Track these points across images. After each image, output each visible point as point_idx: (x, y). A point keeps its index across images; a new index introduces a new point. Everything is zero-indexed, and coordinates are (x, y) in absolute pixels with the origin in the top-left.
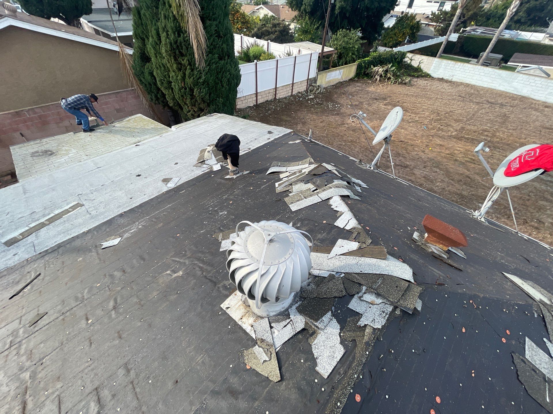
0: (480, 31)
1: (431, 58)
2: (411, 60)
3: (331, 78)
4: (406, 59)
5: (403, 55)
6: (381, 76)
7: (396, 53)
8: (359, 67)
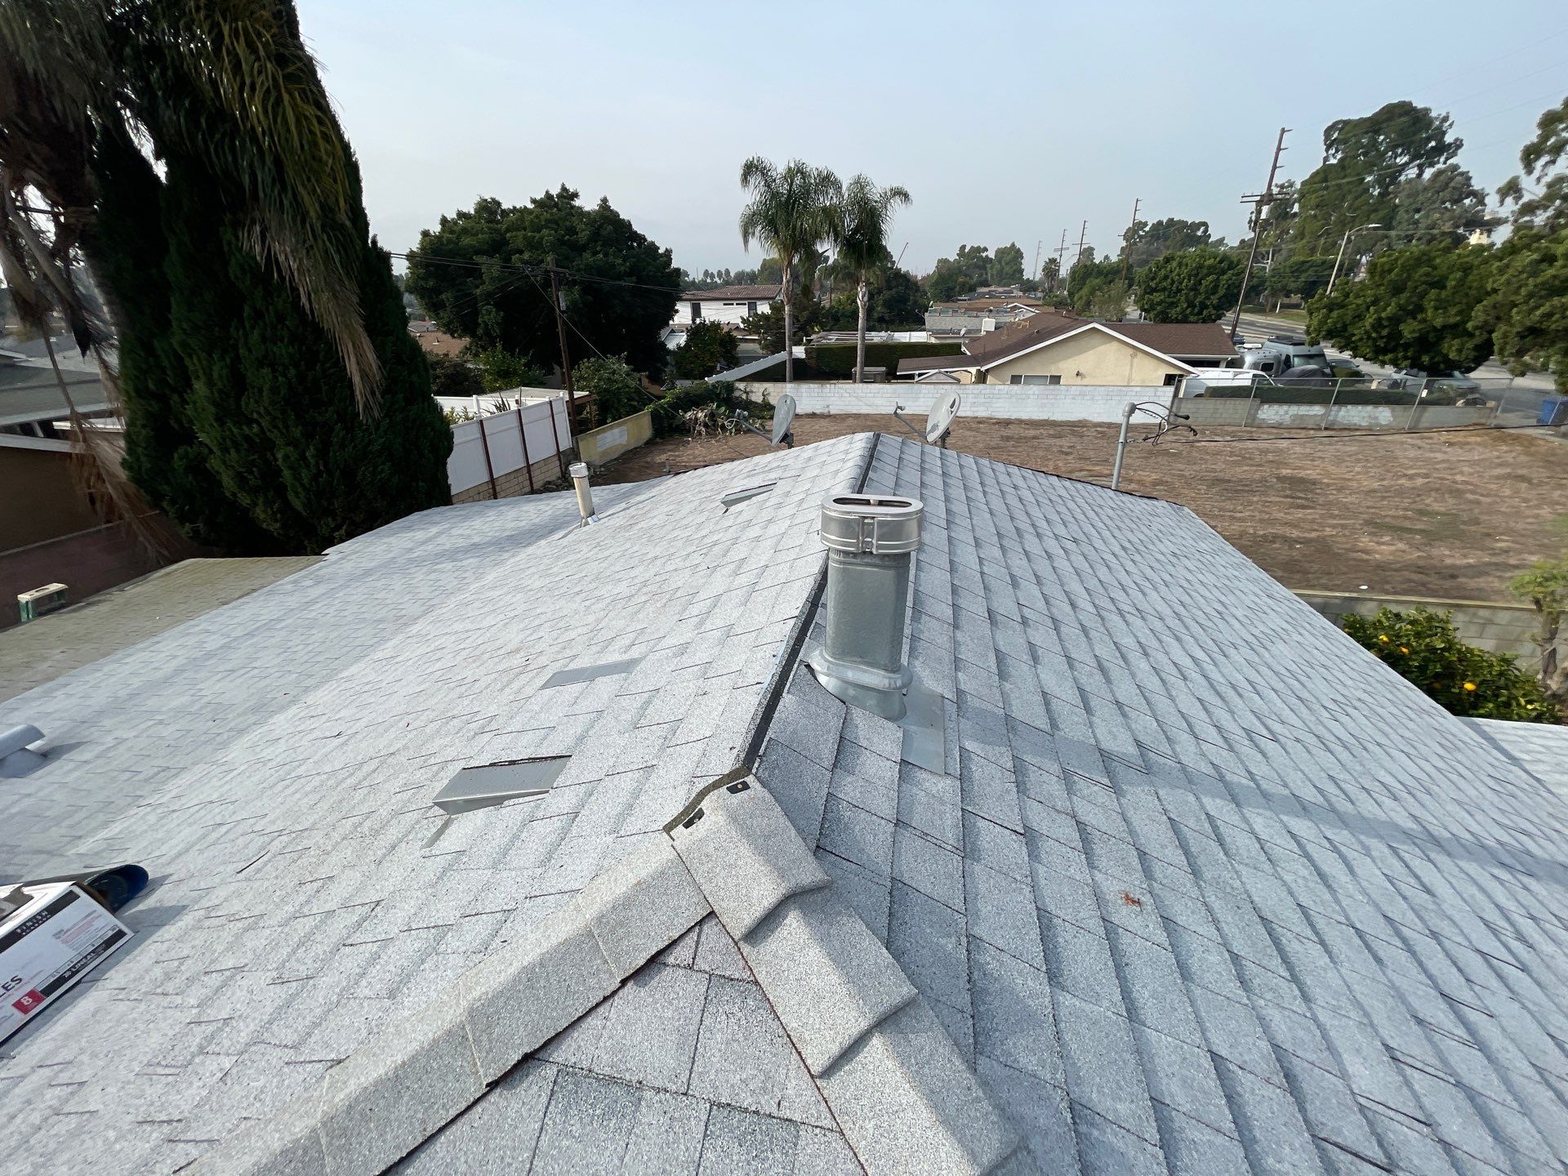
0: (833, 338)
1: (779, 385)
2: (747, 393)
3: (608, 446)
4: (737, 394)
5: (729, 387)
6: (706, 425)
7: (713, 385)
8: (655, 417)
